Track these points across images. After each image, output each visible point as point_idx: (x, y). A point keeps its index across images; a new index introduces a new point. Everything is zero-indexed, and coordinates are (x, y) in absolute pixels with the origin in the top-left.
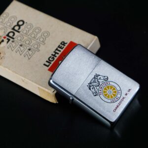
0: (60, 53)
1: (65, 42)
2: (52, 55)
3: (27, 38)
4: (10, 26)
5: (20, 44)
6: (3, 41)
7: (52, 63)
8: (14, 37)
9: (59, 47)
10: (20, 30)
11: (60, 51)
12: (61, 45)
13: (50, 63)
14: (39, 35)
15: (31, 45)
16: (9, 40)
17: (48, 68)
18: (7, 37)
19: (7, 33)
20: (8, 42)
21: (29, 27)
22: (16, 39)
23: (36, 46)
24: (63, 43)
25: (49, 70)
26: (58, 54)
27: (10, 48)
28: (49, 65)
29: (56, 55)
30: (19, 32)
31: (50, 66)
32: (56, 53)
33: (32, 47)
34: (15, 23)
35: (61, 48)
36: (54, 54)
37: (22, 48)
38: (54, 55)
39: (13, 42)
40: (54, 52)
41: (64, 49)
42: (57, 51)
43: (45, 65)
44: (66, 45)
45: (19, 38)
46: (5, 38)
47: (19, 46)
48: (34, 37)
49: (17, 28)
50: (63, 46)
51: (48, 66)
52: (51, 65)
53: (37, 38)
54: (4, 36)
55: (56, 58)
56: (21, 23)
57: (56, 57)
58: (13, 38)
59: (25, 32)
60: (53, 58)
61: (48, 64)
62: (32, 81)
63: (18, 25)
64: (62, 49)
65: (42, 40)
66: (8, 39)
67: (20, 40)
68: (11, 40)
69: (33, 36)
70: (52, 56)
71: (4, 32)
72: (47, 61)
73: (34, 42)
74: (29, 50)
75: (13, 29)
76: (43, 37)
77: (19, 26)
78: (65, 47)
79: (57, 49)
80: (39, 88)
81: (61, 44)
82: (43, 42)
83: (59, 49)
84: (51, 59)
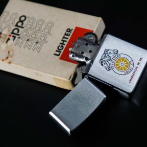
0: (68, 40)
1: (71, 29)
2: (60, 43)
3: (32, 32)
4: (12, 23)
5: (26, 39)
6: (9, 39)
7: (62, 51)
8: (19, 33)
9: (65, 34)
10: (23, 26)
11: (67, 38)
12: (67, 33)
13: (61, 52)
14: (43, 27)
15: (38, 38)
16: (15, 37)
17: (59, 57)
18: (12, 35)
19: (11, 31)
20: (14, 40)
21: (31, 21)
22: (21, 35)
23: (43, 38)
24: (69, 30)
25: (61, 59)
26: (66, 41)
27: (17, 45)
30: (23, 28)
31: (61, 55)
32: (64, 41)
33: (39, 40)
34: (18, 20)
36: (62, 42)
37: (29, 43)
38: (63, 44)
39: (19, 38)
40: (62, 40)
41: (71, 36)
42: (64, 39)
43: (55, 54)
44: (72, 31)
45: (24, 34)
46: (10, 36)
47: (25, 41)
48: (39, 30)
49: (20, 24)
50: (69, 33)
51: (58, 55)
52: (61, 53)
53: (42, 30)
54: (9, 34)
55: (65, 46)
56: (23, 19)
57: (64, 44)
58: (19, 35)
59: (29, 26)
60: (62, 46)
61: (58, 53)
62: (46, 73)
63: (20, 21)
64: (69, 36)
65: (47, 31)
66: (13, 36)
67: (26, 35)
68: (17, 36)
69: (37, 28)
70: (61, 45)
71: (9, 30)
72: (57, 51)
73: (39, 34)
74: (37, 43)
75: (17, 25)
76: (47, 28)
77: (22, 22)
78: (71, 34)
79: (64, 37)
80: (54, 78)
81: (67, 31)
82: (48, 32)
83: (66, 36)
84: (60, 48)
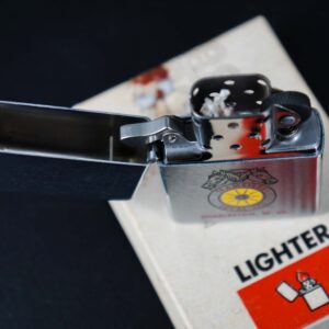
0: (297, 257)
2: (273, 250)
7: (262, 275)
9: (304, 235)
11: (300, 251)
12: (312, 234)
13: (255, 273)
24: (322, 232)
26: (290, 256)
28: (249, 278)
29: (284, 258)
31: (248, 283)
32: (286, 251)
35: (307, 241)
36: (279, 249)
38: (278, 256)
40: (284, 245)
41: (314, 250)
42: (291, 247)
43: (237, 269)
50: (316, 240)
51: (244, 279)
52: (254, 280)
55: (277, 267)
57: (280, 261)
60: (270, 262)
61: (246, 271)
64: (310, 246)
70: (271, 256)
72: (249, 263)
78: (321, 246)
79: (294, 241)
81: (315, 229)
83: (301, 242)
84: (262, 261)
